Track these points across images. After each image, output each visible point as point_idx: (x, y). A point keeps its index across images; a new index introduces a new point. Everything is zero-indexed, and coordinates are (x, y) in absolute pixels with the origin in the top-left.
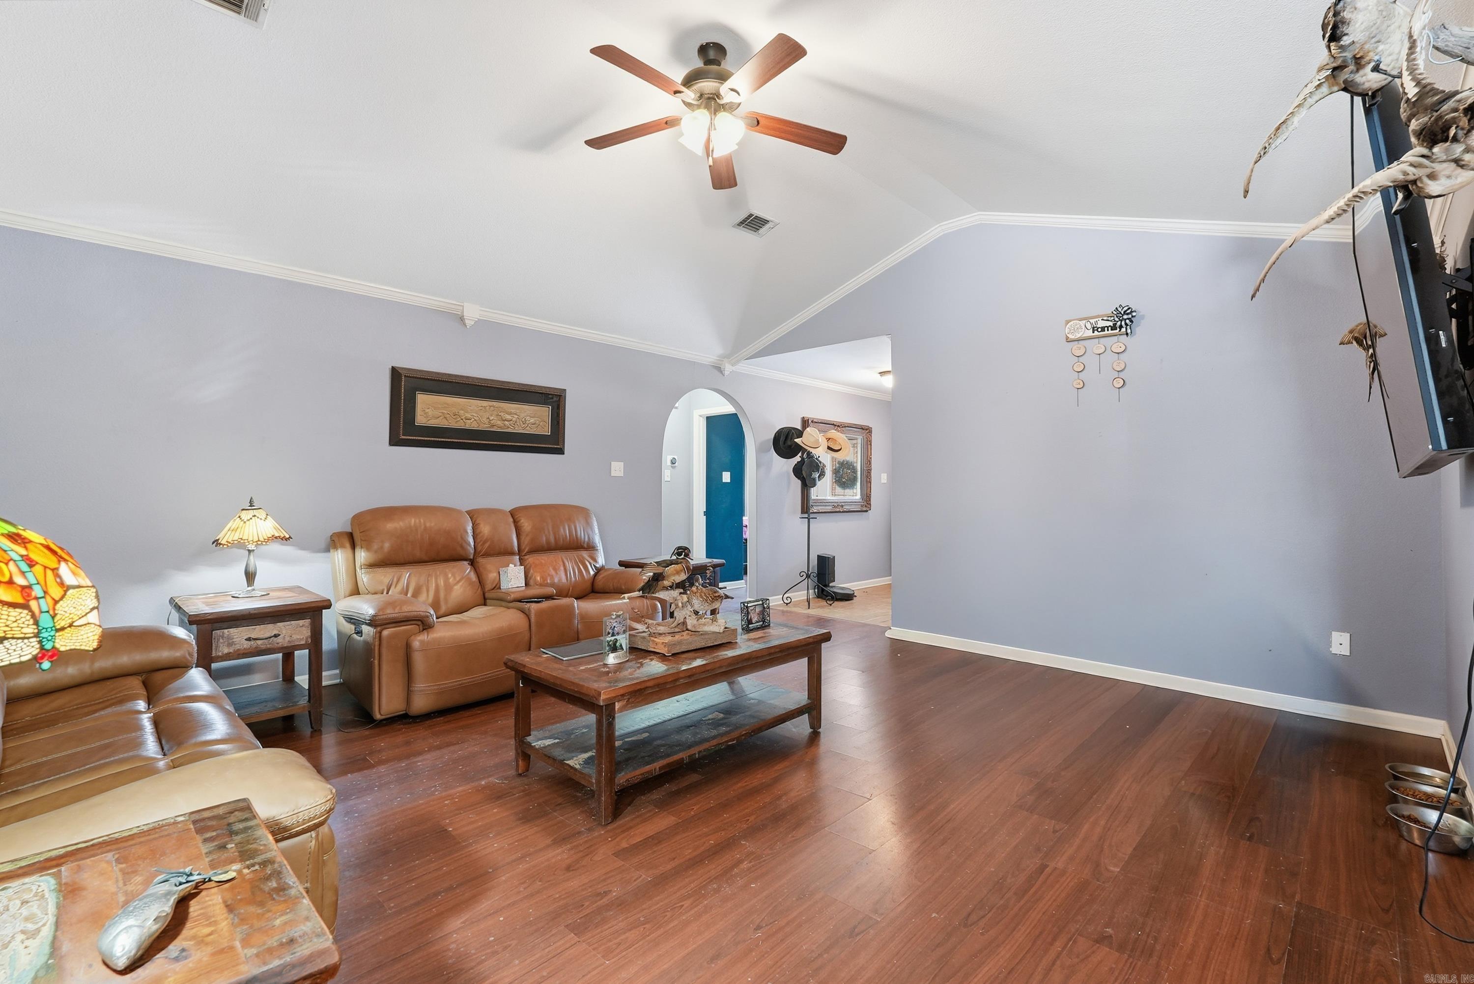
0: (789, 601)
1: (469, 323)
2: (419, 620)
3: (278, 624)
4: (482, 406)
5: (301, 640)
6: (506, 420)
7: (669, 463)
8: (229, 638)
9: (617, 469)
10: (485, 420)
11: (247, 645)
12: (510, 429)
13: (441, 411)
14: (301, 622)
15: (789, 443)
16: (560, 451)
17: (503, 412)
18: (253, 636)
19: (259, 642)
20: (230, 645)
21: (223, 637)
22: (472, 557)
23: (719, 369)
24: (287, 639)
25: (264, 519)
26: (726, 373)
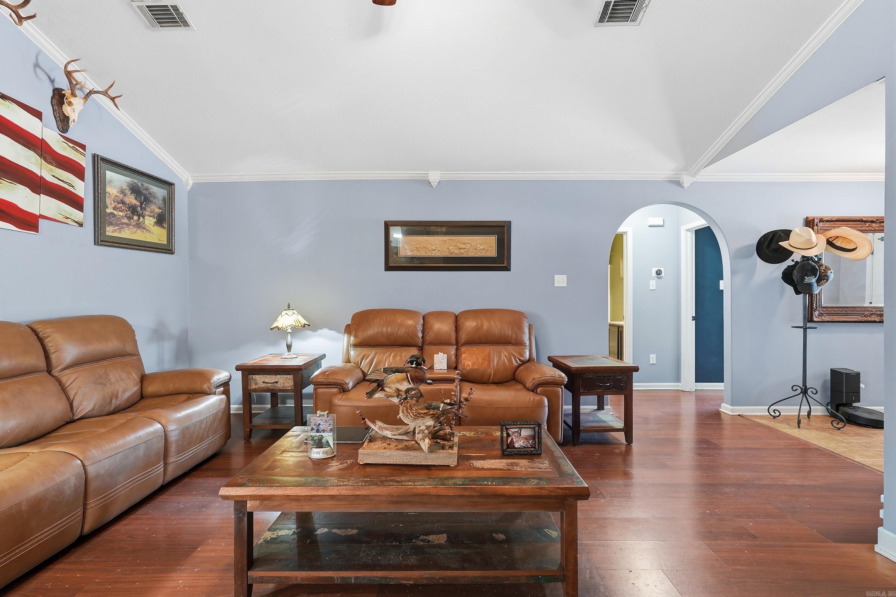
0: (778, 414)
1: (434, 185)
2: (339, 386)
3: (278, 376)
4: (443, 240)
5: (289, 387)
6: (461, 249)
7: (654, 274)
8: (255, 380)
9: (561, 281)
10: (446, 250)
11: (263, 385)
12: (464, 255)
13: (415, 246)
14: (289, 376)
15: (773, 246)
16: (507, 268)
17: (459, 243)
18: (266, 381)
19: (269, 385)
20: (256, 384)
21: (253, 379)
22: (420, 345)
23: (678, 183)
24: (282, 385)
25: (290, 315)
26: (686, 185)
